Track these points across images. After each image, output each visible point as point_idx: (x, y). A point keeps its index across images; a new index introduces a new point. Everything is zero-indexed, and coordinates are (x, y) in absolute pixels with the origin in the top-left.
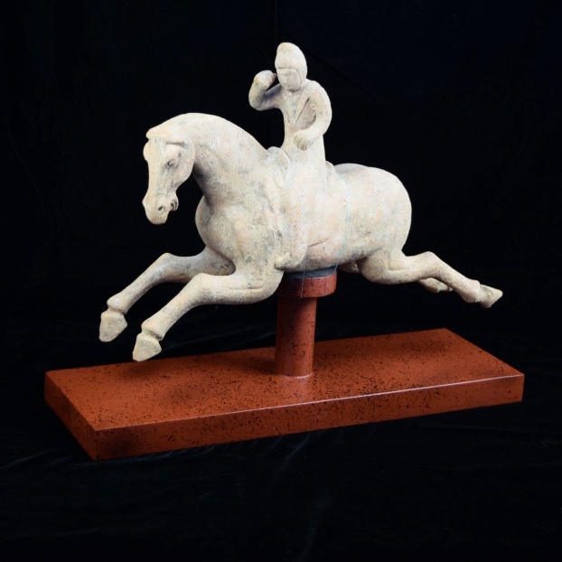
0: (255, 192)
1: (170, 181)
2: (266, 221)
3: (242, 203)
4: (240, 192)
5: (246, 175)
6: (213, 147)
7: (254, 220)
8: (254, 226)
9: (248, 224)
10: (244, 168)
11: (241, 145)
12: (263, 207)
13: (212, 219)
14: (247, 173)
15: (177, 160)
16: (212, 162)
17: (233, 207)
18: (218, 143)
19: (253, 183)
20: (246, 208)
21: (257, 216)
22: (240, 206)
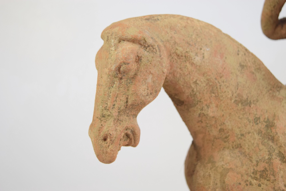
0: (260, 132)
1: (124, 98)
2: (274, 175)
3: (239, 146)
4: (237, 131)
5: (247, 108)
6: (197, 60)
7: (255, 172)
8: (254, 182)
9: (245, 177)
10: (245, 97)
11: (242, 66)
12: (270, 154)
13: (198, 168)
14: (250, 104)
15: (134, 66)
16: (195, 83)
17: (227, 152)
18: (206, 55)
19: (257, 120)
20: (244, 154)
21: (260, 168)
22: (237, 151)
